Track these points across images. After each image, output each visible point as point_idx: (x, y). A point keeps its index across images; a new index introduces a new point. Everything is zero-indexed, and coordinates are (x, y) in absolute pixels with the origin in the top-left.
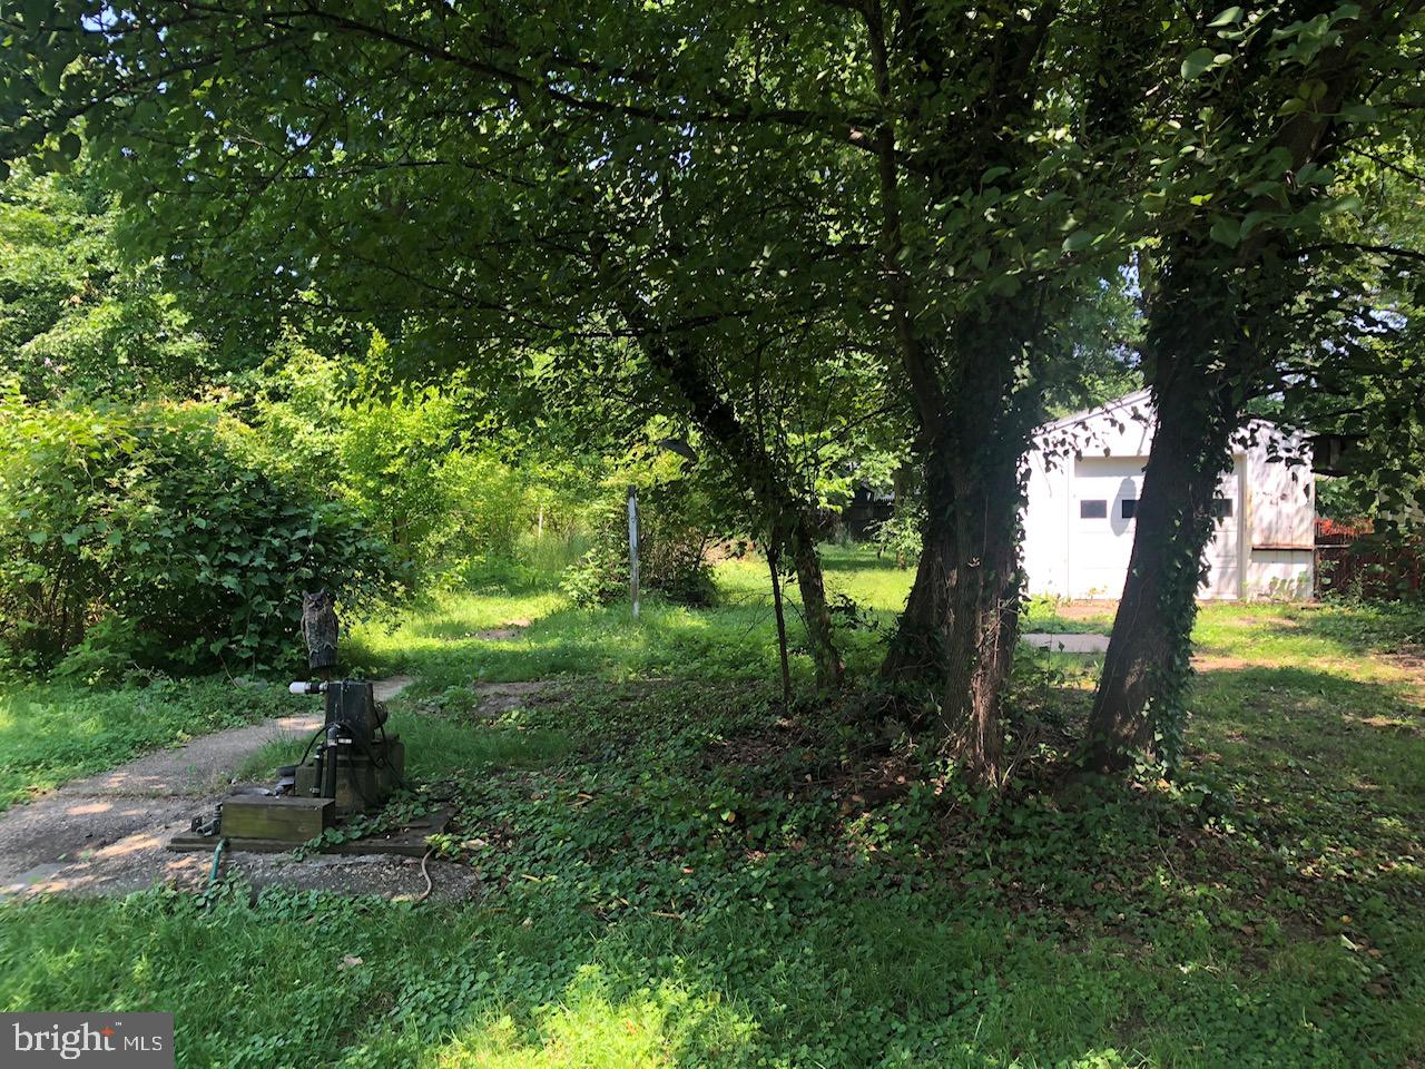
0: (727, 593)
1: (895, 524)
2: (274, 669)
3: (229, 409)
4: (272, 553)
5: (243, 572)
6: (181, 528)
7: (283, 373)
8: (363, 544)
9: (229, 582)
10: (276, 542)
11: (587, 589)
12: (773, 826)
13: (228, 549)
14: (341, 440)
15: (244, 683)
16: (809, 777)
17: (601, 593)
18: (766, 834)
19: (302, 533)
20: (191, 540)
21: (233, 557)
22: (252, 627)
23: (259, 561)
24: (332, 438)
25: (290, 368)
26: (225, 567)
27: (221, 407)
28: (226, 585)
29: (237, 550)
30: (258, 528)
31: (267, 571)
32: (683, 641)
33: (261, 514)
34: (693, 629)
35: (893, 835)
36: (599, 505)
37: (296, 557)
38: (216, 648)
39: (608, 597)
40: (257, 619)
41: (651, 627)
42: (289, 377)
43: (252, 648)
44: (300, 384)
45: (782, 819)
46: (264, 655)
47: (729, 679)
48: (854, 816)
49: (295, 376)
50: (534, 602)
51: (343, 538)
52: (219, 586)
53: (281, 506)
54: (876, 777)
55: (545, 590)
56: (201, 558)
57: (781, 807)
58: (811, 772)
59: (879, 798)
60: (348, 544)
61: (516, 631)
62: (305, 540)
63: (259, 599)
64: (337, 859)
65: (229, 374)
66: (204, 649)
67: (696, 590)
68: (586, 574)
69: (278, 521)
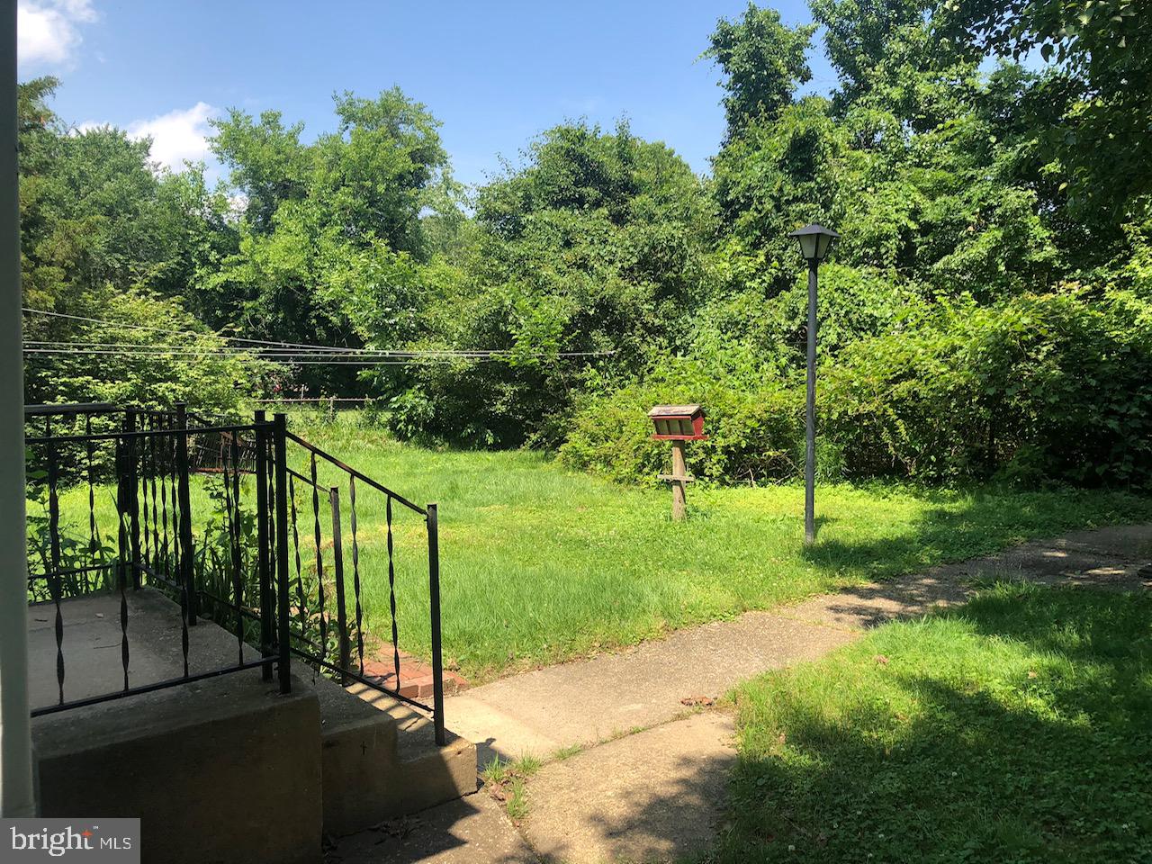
3: (1079, 298)
5: (1122, 417)
6: (1079, 386)
7: (1128, 267)
9: (1113, 424)
13: (1110, 401)
15: (1121, 496)
20: (1085, 394)
21: (1115, 407)
22: (1128, 457)
25: (1134, 263)
26: (1108, 413)
27: (1072, 297)
28: (1110, 426)
29: (1118, 402)
30: (1131, 386)
33: (1135, 376)
38: (1100, 470)
40: (1131, 451)
42: (1133, 270)
43: (1127, 472)
44: (1144, 275)
46: (1136, 478)
49: (1139, 269)
52: (1105, 426)
56: (1094, 407)
63: (1134, 437)
66: (1091, 472)
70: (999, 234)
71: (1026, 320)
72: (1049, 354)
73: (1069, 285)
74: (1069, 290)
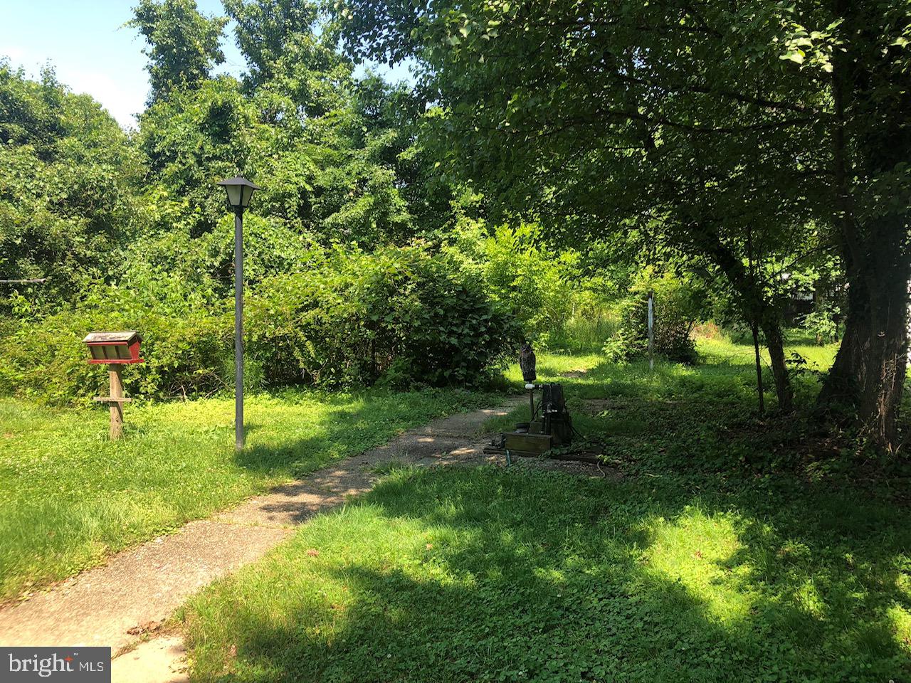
0: (704, 358)
1: (815, 316)
2: (474, 386)
3: (425, 250)
4: (472, 328)
5: (459, 336)
6: (432, 314)
7: (454, 231)
8: (513, 323)
9: (454, 341)
10: (474, 322)
11: (618, 351)
12: (766, 463)
13: (452, 325)
14: (486, 267)
15: (460, 392)
16: (782, 445)
17: (627, 355)
18: (763, 467)
19: (485, 317)
20: (437, 320)
21: (454, 329)
22: (463, 364)
23: (466, 331)
24: (480, 266)
25: (458, 228)
26: (451, 333)
27: (421, 250)
28: (452, 343)
29: (455, 325)
30: (464, 314)
31: (470, 336)
32: (684, 382)
33: (465, 307)
34: (690, 376)
35: (832, 471)
36: (625, 302)
37: (483, 329)
38: (447, 374)
39: (631, 357)
40: (465, 359)
41: (663, 374)
42: (457, 233)
43: (463, 375)
44: (464, 237)
45: (770, 461)
46: (469, 378)
47: (718, 403)
48: (810, 462)
49: (461, 232)
50: (586, 359)
51: (503, 320)
52: (449, 343)
53: (475, 302)
54: (820, 446)
55: (591, 352)
56: (442, 329)
57: (770, 455)
58: (783, 442)
59: (823, 456)
60: (506, 323)
61: (581, 374)
62: (486, 321)
63: (466, 350)
64: (558, 461)
65: (424, 231)
66: (441, 375)
67: (686, 354)
68: (619, 343)
69: (473, 311)
70: (371, 200)
71: (397, 265)
72: (413, 291)
73: (418, 241)
74: (419, 245)
